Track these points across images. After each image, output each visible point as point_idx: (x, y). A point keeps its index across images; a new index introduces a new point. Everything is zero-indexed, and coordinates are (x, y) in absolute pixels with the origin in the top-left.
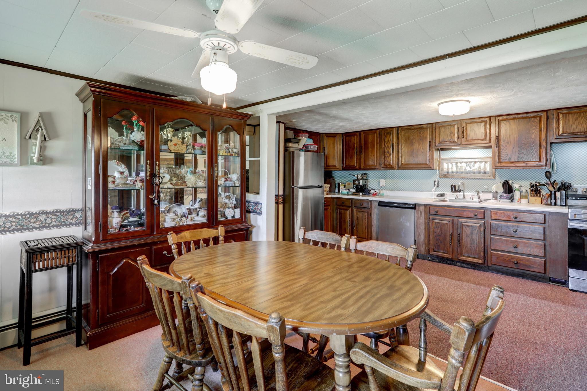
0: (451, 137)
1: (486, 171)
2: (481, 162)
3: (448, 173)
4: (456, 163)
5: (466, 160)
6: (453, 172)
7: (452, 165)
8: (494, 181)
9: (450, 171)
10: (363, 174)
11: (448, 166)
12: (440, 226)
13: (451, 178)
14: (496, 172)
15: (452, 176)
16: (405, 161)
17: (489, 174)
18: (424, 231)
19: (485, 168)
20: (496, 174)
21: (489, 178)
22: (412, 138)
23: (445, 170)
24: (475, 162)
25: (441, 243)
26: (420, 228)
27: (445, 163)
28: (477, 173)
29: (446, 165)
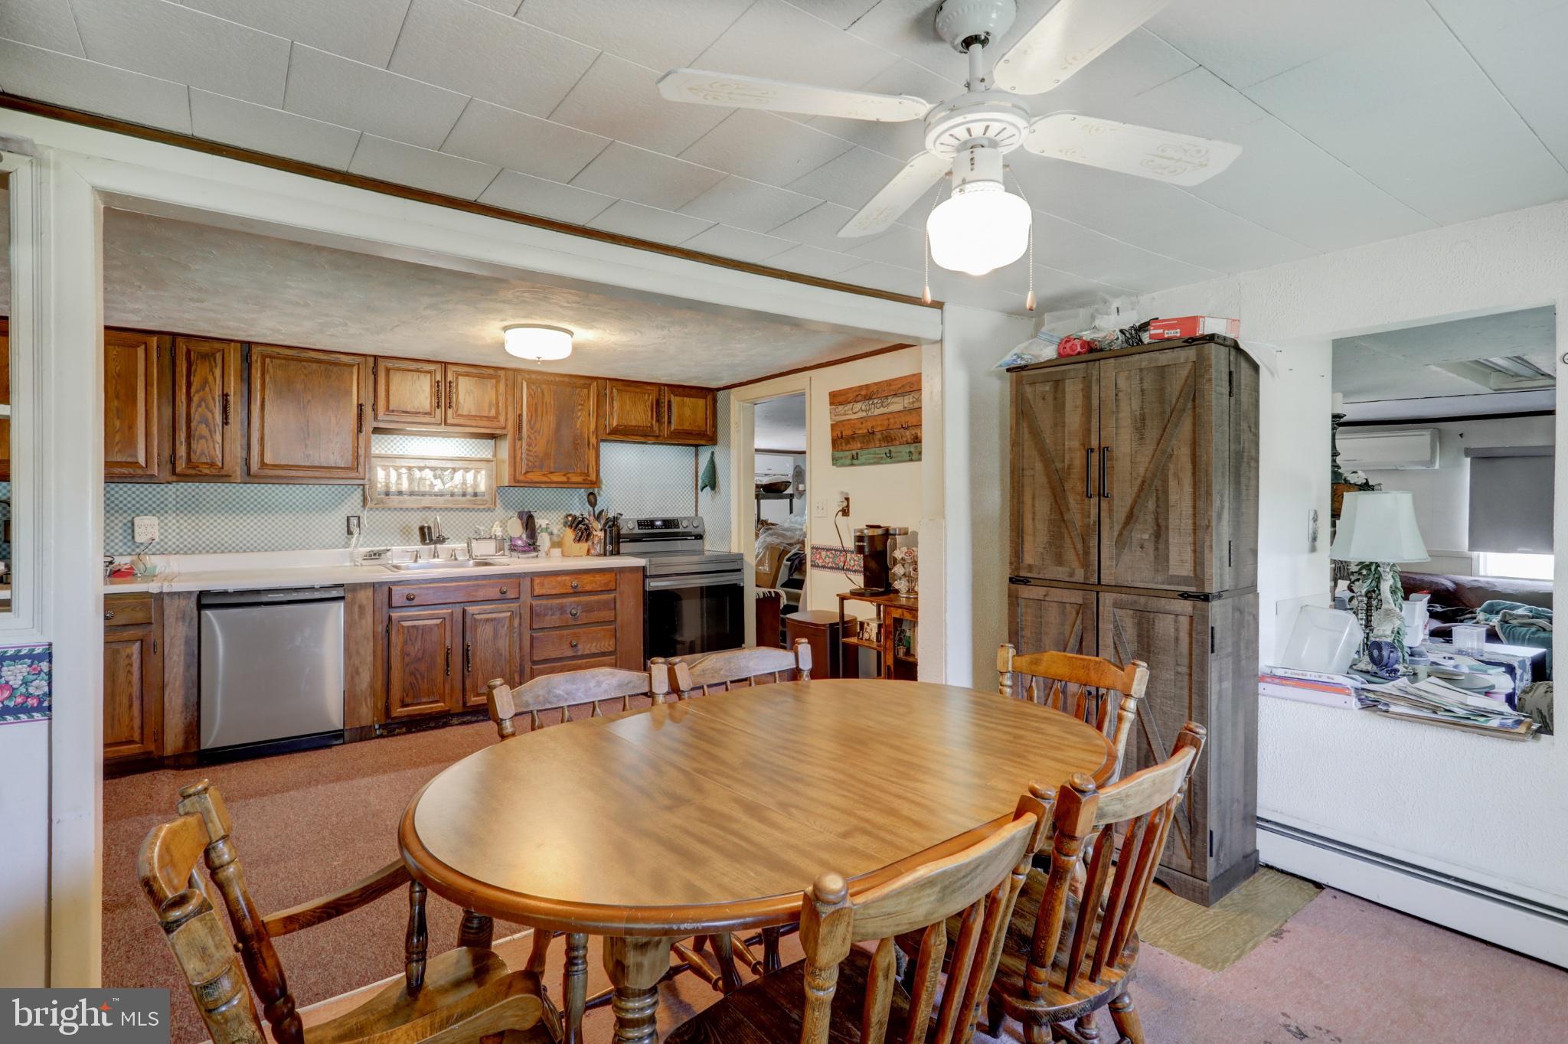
1: (478, 491)
2: (467, 470)
3: (387, 494)
4: (410, 469)
5: (433, 463)
6: (400, 493)
8: (493, 514)
9: (393, 489)
11: (388, 475)
12: (420, 636)
15: (400, 502)
16: (274, 455)
17: (486, 498)
18: (370, 659)
19: (476, 485)
20: (497, 498)
21: (484, 507)
22: (299, 387)
23: (379, 485)
25: (423, 678)
26: (358, 653)
27: (379, 469)
28: (458, 495)
29: (380, 474)
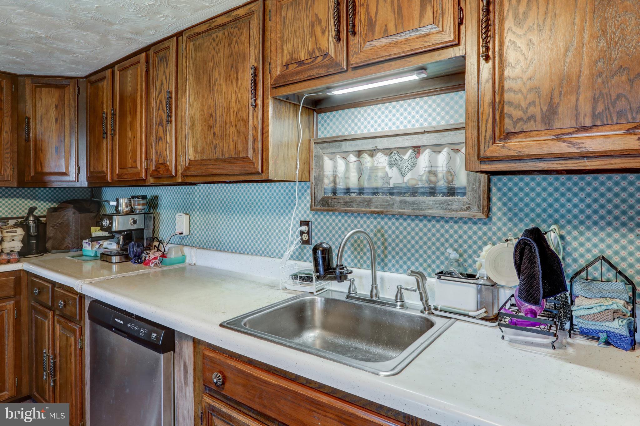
0: (316, 40)
1: (455, 185)
2: (437, 148)
3: (334, 192)
4: (359, 153)
6: (348, 191)
7: (347, 163)
8: (485, 228)
9: (341, 185)
10: (133, 197)
11: (335, 167)
13: (346, 212)
14: (494, 189)
15: (346, 204)
16: (196, 152)
17: (465, 199)
19: (450, 172)
20: (494, 199)
21: (466, 214)
23: (326, 181)
24: (417, 149)
27: (326, 158)
28: (423, 194)
29: (328, 164)
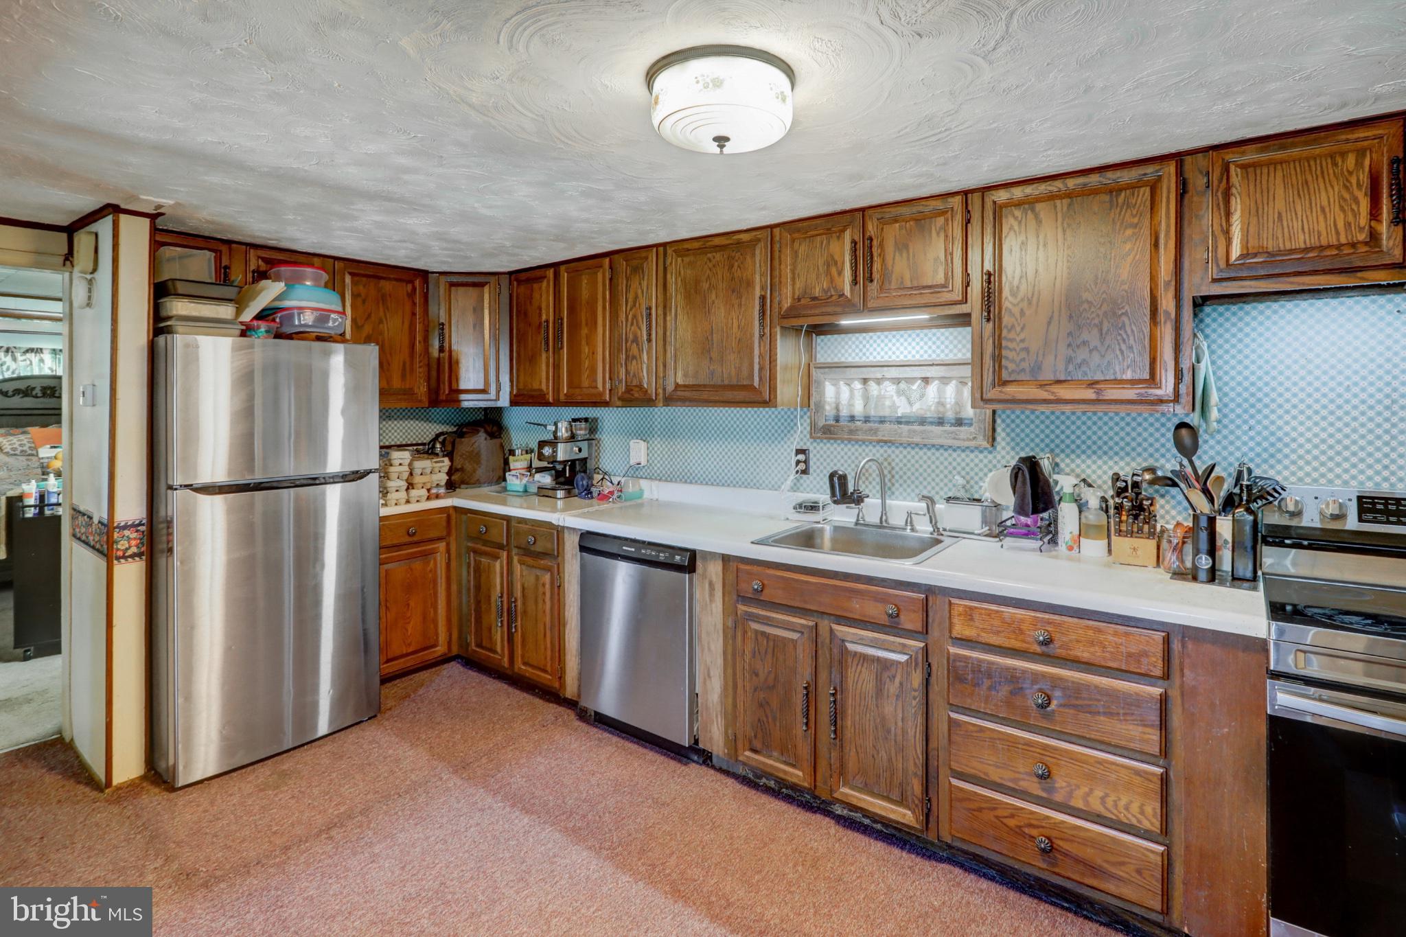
0: (832, 280)
1: (963, 415)
2: (945, 380)
3: (837, 419)
4: (865, 381)
5: (894, 373)
6: (852, 418)
7: (852, 391)
8: (990, 457)
9: (844, 412)
10: (575, 420)
11: (838, 394)
12: (770, 651)
13: (850, 440)
14: (999, 421)
15: (851, 432)
16: (685, 375)
17: (972, 429)
18: (720, 661)
19: (959, 404)
20: (999, 430)
21: (973, 444)
22: (705, 286)
23: (827, 407)
24: (926, 380)
25: (774, 719)
26: (709, 649)
27: (827, 383)
28: (932, 423)
29: (829, 391)
